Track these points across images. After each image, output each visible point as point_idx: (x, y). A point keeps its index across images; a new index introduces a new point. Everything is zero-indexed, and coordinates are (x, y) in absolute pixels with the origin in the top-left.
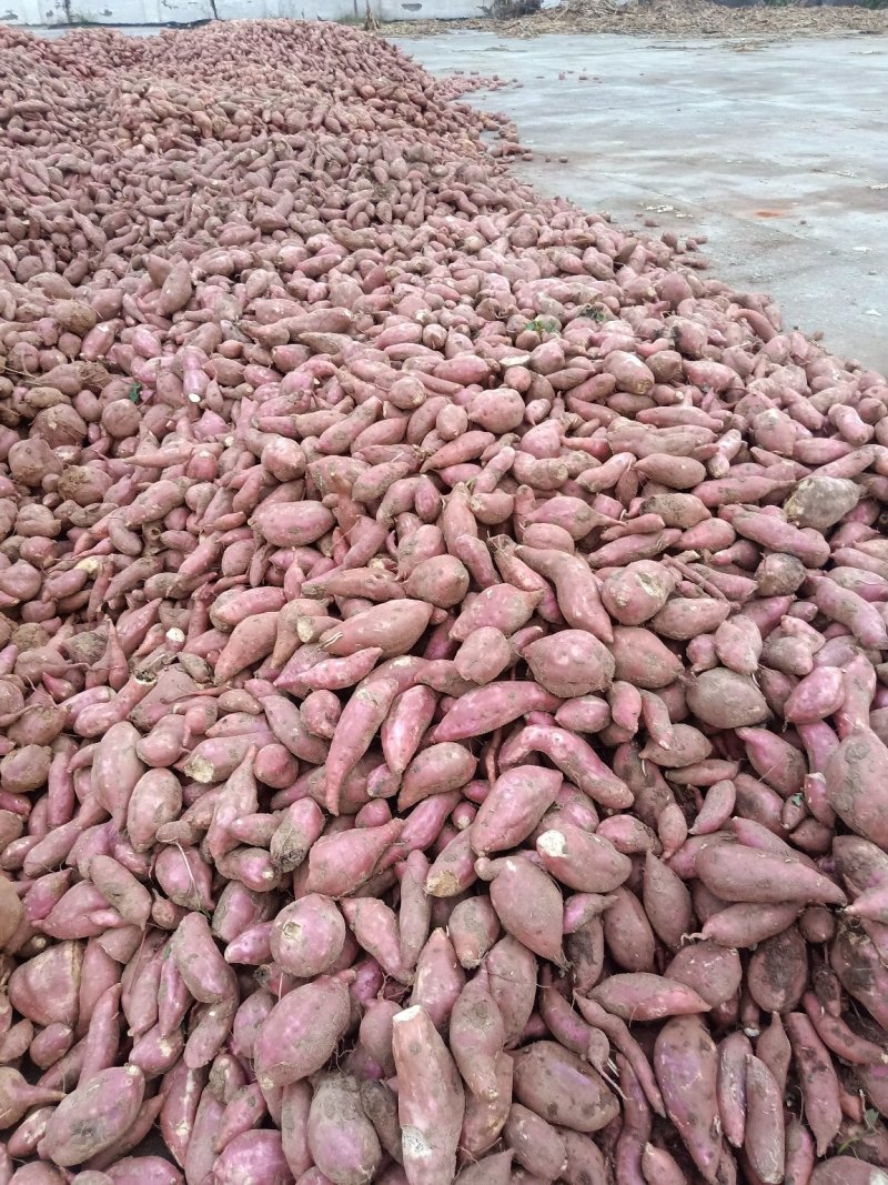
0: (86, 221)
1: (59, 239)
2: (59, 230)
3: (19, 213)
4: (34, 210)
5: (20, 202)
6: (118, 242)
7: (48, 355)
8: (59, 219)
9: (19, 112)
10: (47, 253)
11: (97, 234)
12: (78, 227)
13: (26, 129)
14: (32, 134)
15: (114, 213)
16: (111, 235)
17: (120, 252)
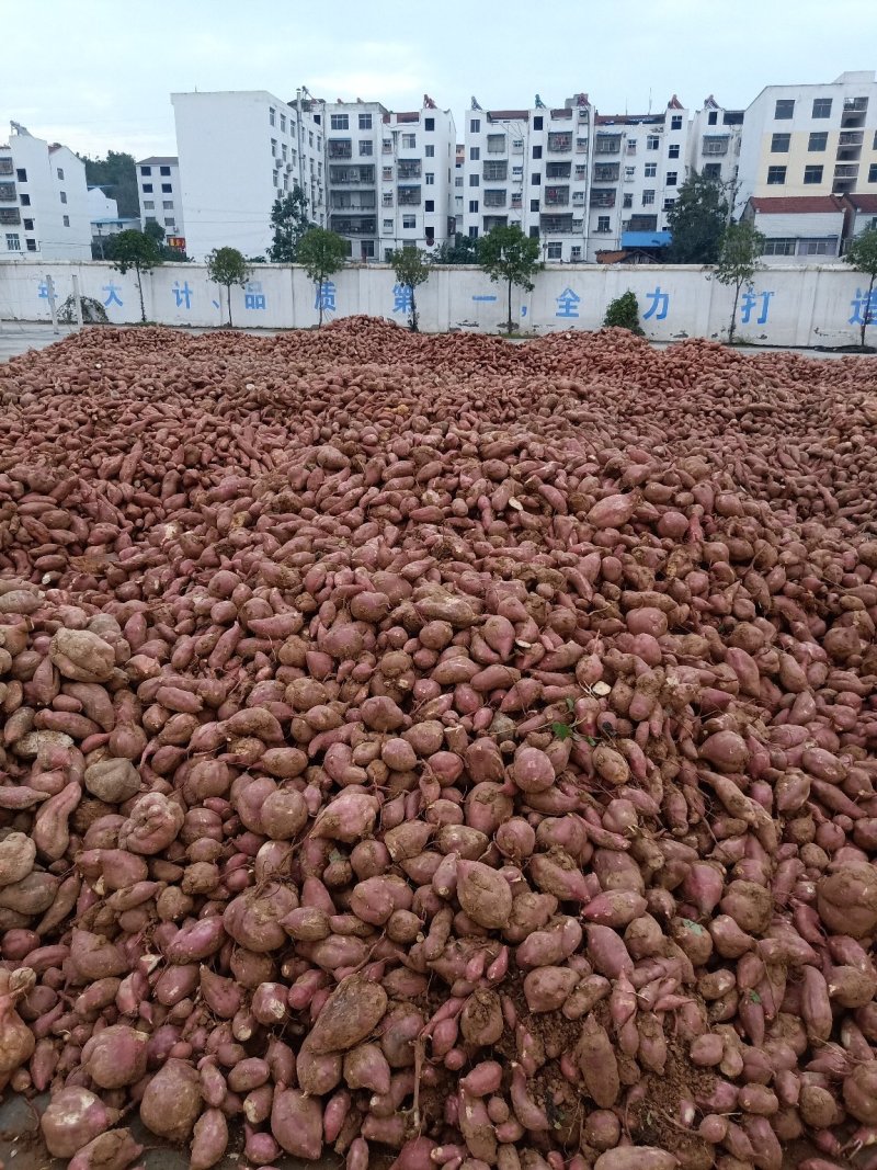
0: (827, 492)
1: (804, 501)
2: (806, 495)
3: (777, 479)
4: (789, 479)
5: (780, 472)
6: (848, 510)
7: (852, 576)
8: (809, 488)
9: (752, 410)
10: (793, 509)
11: (834, 502)
12: (821, 495)
13: (754, 422)
14: (758, 425)
15: (850, 489)
16: (843, 504)
17: (849, 517)
